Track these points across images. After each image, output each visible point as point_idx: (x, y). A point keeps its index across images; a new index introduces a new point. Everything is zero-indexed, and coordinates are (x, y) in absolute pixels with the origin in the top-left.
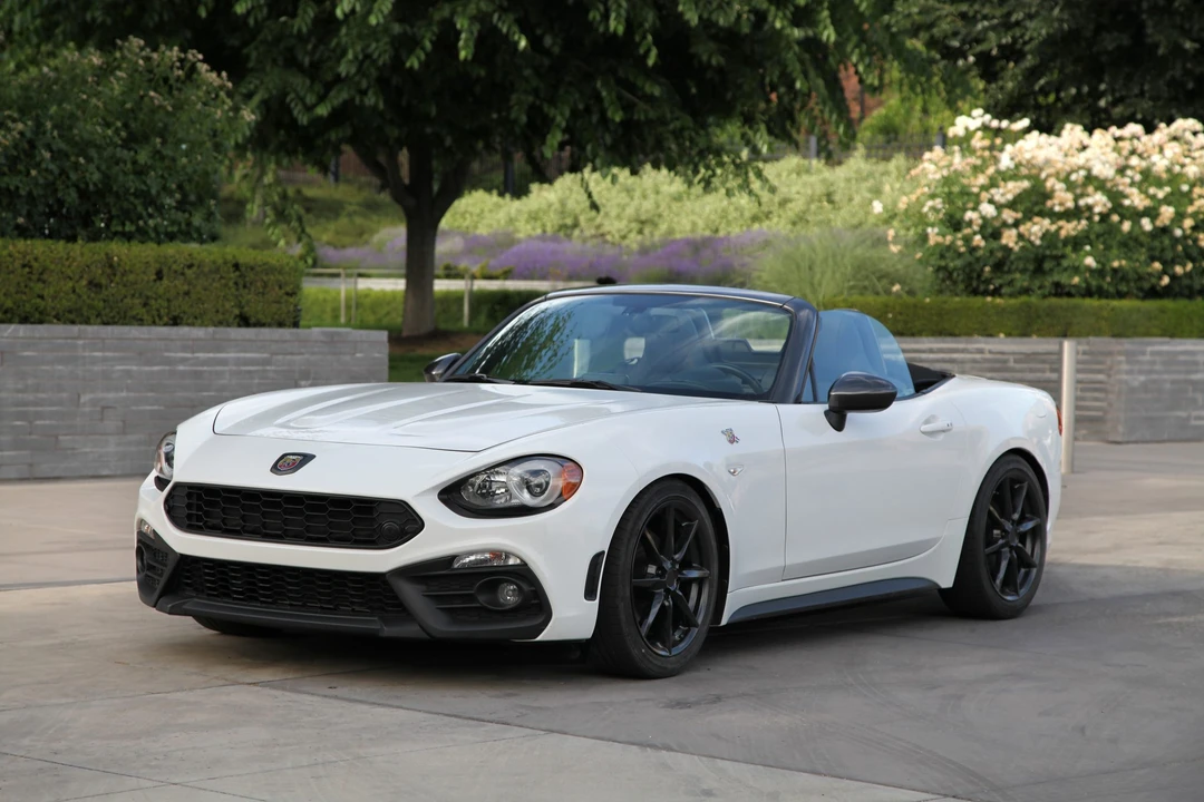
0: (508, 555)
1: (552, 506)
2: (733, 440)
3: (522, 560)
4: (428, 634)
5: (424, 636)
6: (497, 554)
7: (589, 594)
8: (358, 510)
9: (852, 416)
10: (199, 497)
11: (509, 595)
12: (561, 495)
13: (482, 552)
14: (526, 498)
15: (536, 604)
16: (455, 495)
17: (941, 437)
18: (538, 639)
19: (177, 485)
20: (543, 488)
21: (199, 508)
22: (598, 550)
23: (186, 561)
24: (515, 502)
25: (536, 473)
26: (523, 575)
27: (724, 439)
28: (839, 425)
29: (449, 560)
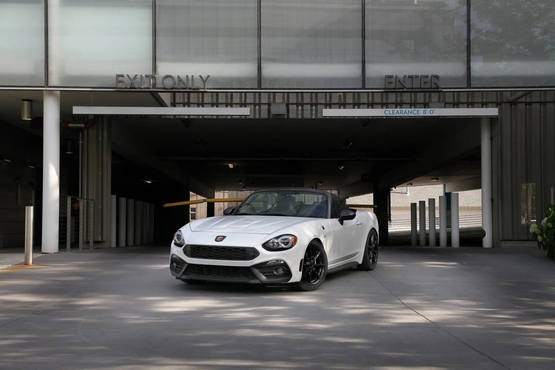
0: (281, 260)
1: (290, 248)
2: (324, 228)
3: (285, 262)
5: (260, 283)
6: (277, 260)
7: (300, 270)
8: (241, 250)
9: (345, 221)
10: (194, 248)
11: (281, 271)
12: (292, 244)
13: (274, 260)
14: (283, 245)
15: (288, 273)
16: (266, 246)
17: (360, 225)
18: (289, 282)
19: (187, 245)
20: (287, 243)
21: (194, 251)
22: (302, 259)
23: (191, 265)
24: (280, 247)
25: (286, 239)
26: (285, 266)
27: (322, 228)
28: (342, 223)
29: (265, 263)
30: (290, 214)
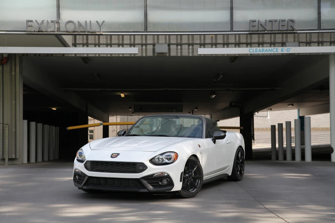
0: (165, 173)
1: (172, 163)
2: (200, 147)
3: (168, 174)
4: (149, 191)
6: (162, 173)
7: (181, 181)
8: (133, 165)
9: (217, 141)
10: (93, 164)
11: (165, 182)
12: (174, 160)
13: (159, 173)
14: (167, 161)
15: (171, 183)
16: (152, 161)
17: (229, 144)
18: (172, 191)
19: (87, 161)
20: (170, 159)
21: (93, 166)
22: (182, 171)
23: (90, 178)
24: (164, 162)
25: (169, 156)
26: (168, 177)
27: (199, 146)
28: (215, 142)
29: (152, 175)
30: (172, 135)
